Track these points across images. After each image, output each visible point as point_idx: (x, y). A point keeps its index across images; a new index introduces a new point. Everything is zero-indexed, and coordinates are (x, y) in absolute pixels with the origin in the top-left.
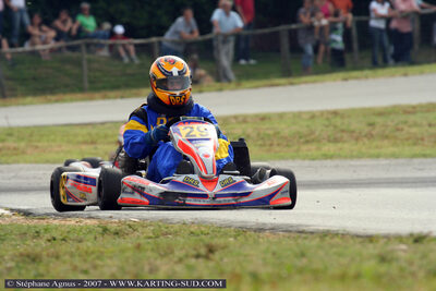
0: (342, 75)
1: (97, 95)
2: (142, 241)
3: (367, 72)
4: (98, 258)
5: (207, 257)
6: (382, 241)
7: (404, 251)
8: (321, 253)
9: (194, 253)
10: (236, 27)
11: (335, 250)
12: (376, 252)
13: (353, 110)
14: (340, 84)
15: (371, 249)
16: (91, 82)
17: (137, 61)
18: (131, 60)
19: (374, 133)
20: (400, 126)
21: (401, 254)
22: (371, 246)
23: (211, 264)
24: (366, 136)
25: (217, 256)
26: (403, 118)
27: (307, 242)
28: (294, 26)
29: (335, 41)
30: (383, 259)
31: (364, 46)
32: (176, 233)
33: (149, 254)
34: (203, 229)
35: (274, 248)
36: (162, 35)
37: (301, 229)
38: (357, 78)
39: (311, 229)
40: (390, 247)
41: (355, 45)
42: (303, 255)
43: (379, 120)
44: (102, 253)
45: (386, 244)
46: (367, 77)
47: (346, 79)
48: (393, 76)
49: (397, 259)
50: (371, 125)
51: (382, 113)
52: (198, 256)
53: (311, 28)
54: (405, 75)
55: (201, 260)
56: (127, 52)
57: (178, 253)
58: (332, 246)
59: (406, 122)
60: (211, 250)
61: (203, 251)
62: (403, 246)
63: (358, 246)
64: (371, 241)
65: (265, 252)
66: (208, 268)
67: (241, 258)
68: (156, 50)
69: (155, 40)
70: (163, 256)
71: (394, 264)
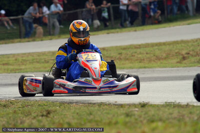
0: (106, 31)
2: (16, 109)
3: (118, 30)
5: (47, 116)
6: (127, 107)
7: (137, 111)
8: (99, 113)
9: (41, 114)
11: (105, 111)
12: (124, 112)
13: (112, 47)
14: (106, 35)
15: (122, 111)
19: (121, 57)
20: (133, 54)
21: (136, 113)
22: (122, 109)
23: (49, 119)
24: (118, 59)
25: (51, 115)
26: (135, 50)
27: (92, 108)
30: (127, 115)
31: (116, 18)
32: (32, 105)
33: (20, 115)
34: (45, 103)
35: (78, 111)
36: (23, 14)
37: (90, 102)
38: (113, 33)
39: (94, 102)
40: (131, 110)
41: (112, 18)
42: (91, 114)
43: (124, 52)
45: (129, 108)
46: (118, 32)
47: (108, 33)
48: (130, 31)
49: (134, 115)
50: (120, 54)
51: (125, 48)
52: (42, 116)
54: (136, 31)
55: (44, 117)
57: (34, 115)
59: (136, 52)
60: (49, 113)
61: (45, 113)
62: (137, 109)
63: (116, 110)
64: (122, 107)
65: (73, 113)
66: (47, 121)
67: (63, 116)
68: (21, 22)
69: (20, 17)
70: (26, 116)
71: (133, 117)
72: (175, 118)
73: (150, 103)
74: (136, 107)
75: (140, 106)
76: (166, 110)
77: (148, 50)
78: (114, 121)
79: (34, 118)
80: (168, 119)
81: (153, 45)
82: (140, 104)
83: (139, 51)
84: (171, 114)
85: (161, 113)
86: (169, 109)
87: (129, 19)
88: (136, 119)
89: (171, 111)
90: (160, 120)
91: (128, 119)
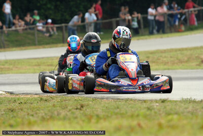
0: (137, 38)
1: (40, 47)
2: (55, 103)
3: (147, 37)
4: (38, 110)
5: (80, 109)
6: (149, 102)
7: (157, 106)
8: (125, 107)
9: (76, 108)
10: (94, 20)
11: (130, 106)
12: (146, 106)
14: (136, 41)
15: (145, 105)
16: (39, 42)
17: (57, 33)
18: (54, 33)
21: (155, 107)
22: (145, 104)
23: (82, 112)
25: (84, 108)
27: (120, 103)
28: (118, 19)
29: (134, 25)
30: (149, 109)
31: (145, 27)
32: (69, 100)
33: (58, 108)
34: (80, 98)
35: (107, 105)
38: (142, 39)
40: (152, 105)
41: (142, 26)
42: (118, 108)
43: (151, 56)
44: (40, 108)
45: (151, 103)
46: (146, 39)
48: (157, 38)
49: (154, 109)
50: (148, 57)
51: (152, 53)
52: (77, 109)
53: (125, 20)
54: (162, 37)
55: (78, 110)
56: (53, 30)
57: (69, 108)
58: (129, 104)
59: (161, 56)
60: (82, 106)
61: (79, 107)
62: (157, 104)
63: (140, 104)
64: (145, 102)
65: (103, 107)
66: (80, 113)
67: (94, 109)
68: (64, 29)
69: (63, 25)
70: (63, 109)
71: (153, 111)
72: (189, 112)
73: (169, 99)
74: (157, 102)
75: (160, 101)
76: (183, 105)
77: (172, 54)
78: (136, 113)
79: (70, 110)
80: (183, 113)
81: (176, 50)
82: (160, 99)
83: (164, 55)
84: (186, 108)
85: (178, 107)
86: (185, 104)
87: (156, 28)
88: (155, 113)
89: (186, 106)
90: (176, 113)
91: (148, 113)
